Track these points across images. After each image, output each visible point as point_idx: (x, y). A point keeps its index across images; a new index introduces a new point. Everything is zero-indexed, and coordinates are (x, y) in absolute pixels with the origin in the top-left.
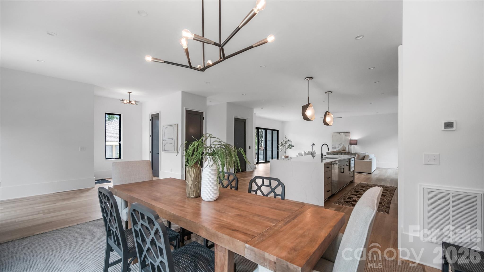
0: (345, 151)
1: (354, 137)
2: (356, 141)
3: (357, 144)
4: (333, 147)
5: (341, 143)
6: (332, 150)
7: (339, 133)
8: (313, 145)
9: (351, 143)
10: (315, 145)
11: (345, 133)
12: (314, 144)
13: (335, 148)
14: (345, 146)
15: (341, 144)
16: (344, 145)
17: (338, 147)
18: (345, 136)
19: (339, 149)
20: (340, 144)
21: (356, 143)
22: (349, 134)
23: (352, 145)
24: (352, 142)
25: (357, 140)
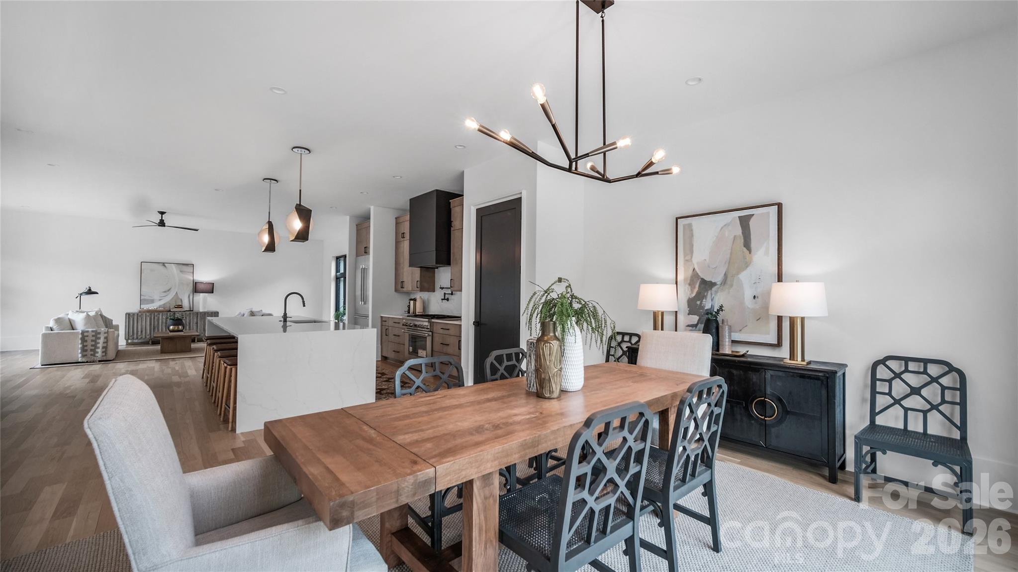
0: (181, 307)
1: (203, 276)
2: (211, 286)
3: (213, 293)
4: (145, 300)
5: (170, 289)
6: (142, 307)
7: (164, 264)
8: (90, 292)
9: (197, 288)
10: (96, 293)
11: (181, 266)
12: (93, 290)
13: (152, 301)
14: (180, 297)
15: (168, 291)
16: (177, 293)
17: (160, 300)
18: (181, 271)
19: (162, 303)
20: (165, 292)
21: (210, 289)
22: (190, 269)
23: (201, 294)
24: (200, 287)
25: (213, 284)
